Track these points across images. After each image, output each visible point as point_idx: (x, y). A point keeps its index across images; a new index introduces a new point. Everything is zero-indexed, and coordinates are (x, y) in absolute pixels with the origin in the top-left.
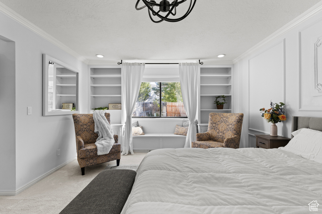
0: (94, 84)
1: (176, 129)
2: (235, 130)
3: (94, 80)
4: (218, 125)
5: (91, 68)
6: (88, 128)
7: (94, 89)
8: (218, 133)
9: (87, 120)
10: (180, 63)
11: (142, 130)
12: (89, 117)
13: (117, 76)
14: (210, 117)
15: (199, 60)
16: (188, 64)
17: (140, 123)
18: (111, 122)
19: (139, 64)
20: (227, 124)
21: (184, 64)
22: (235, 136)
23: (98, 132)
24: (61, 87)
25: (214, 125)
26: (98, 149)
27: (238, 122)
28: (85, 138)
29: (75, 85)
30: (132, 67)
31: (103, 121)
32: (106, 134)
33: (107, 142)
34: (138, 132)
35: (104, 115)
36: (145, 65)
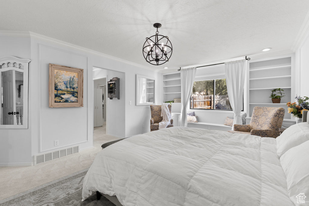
0: (166, 86)
1: (226, 120)
2: (270, 124)
3: (166, 83)
4: (259, 118)
5: (163, 76)
6: (158, 113)
7: (166, 89)
8: (258, 126)
9: (157, 109)
10: (226, 63)
11: (196, 119)
12: (159, 107)
13: (178, 79)
14: (254, 111)
15: (246, 57)
16: (233, 62)
17: (196, 114)
18: (171, 111)
19: (192, 68)
20: (267, 118)
21: (230, 63)
22: (270, 129)
23: (163, 116)
24: (150, 88)
25: (256, 118)
26: (159, 126)
27: (275, 116)
28: (155, 119)
29: (153, 87)
30: (187, 71)
31: (166, 110)
32: (166, 118)
33: (165, 123)
34: (193, 120)
35: (167, 106)
36: (196, 69)
